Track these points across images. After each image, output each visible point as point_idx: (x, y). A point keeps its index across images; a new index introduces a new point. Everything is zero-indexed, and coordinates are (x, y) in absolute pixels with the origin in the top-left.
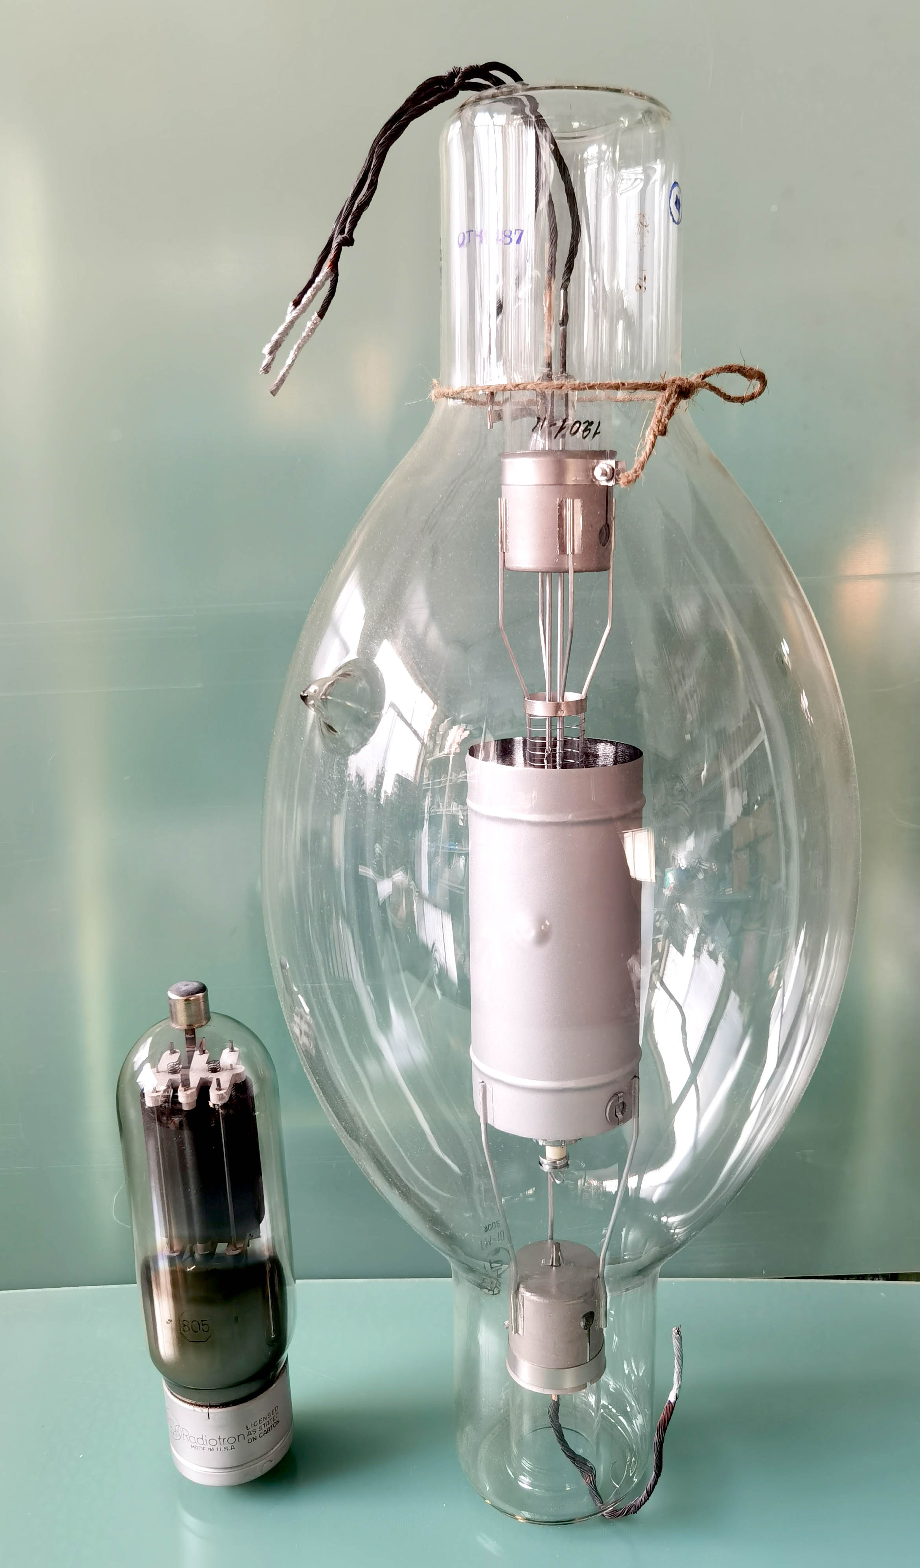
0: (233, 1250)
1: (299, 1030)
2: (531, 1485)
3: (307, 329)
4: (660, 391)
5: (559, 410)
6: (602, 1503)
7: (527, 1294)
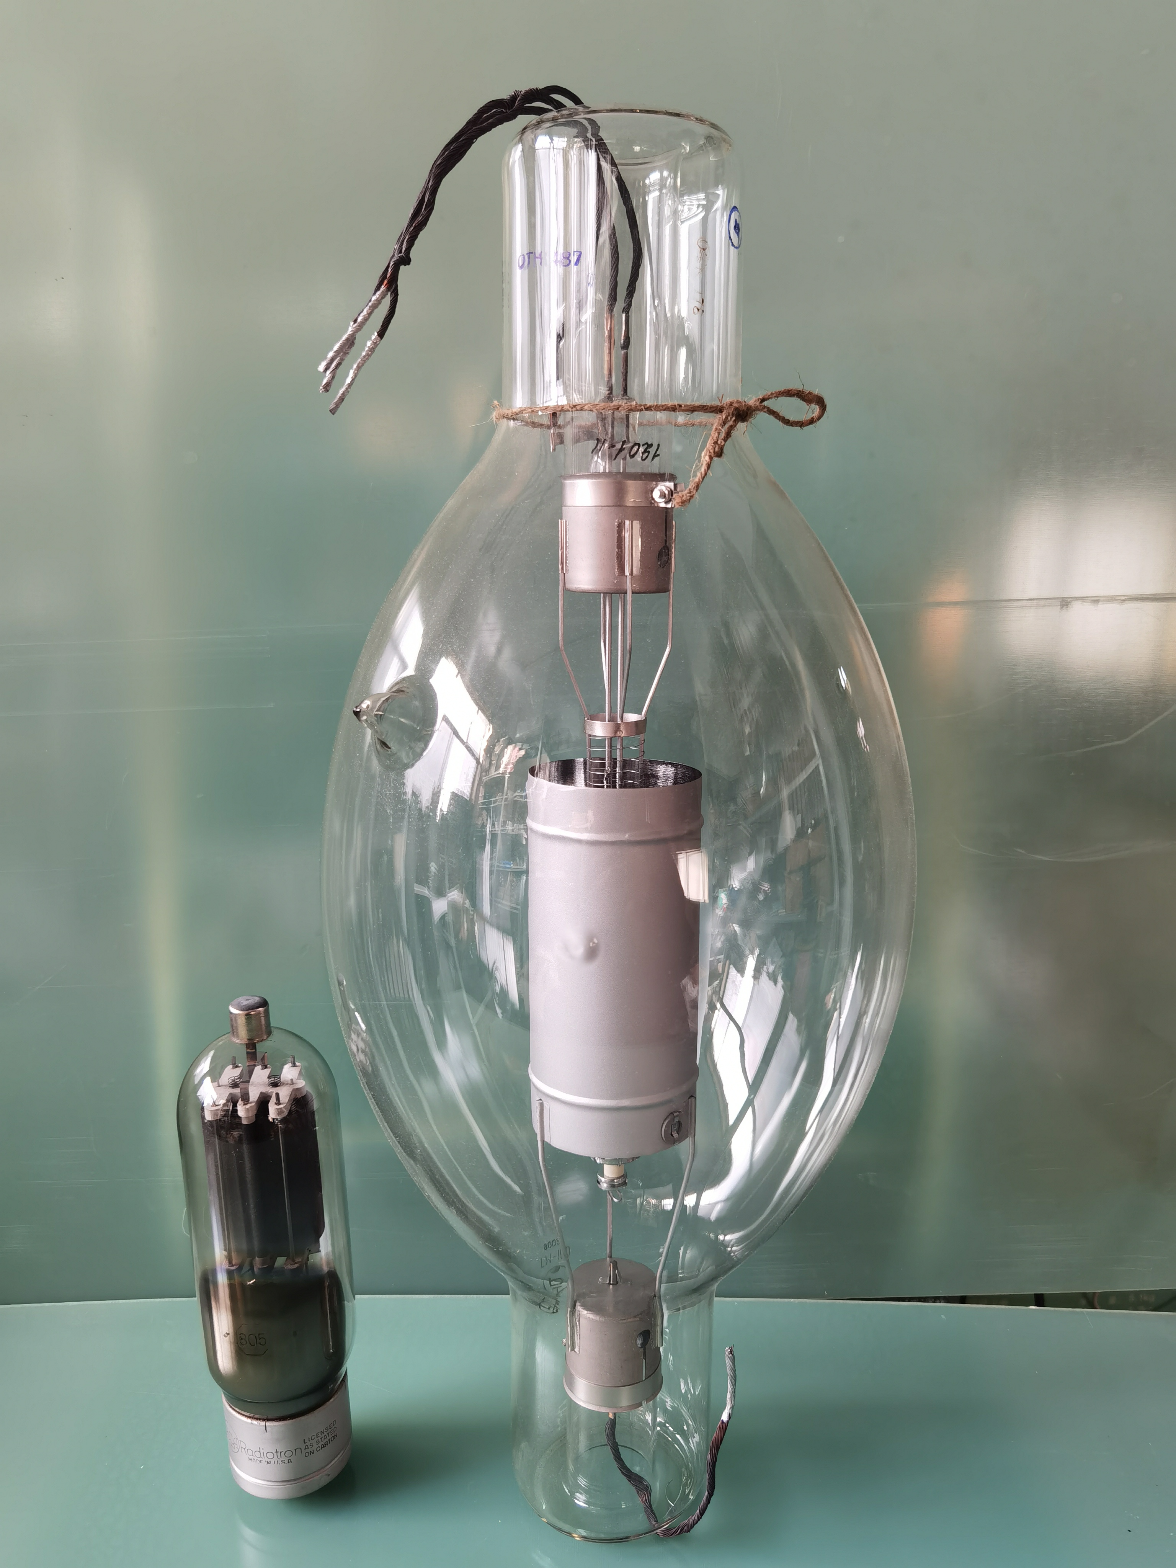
0: (291, 1265)
1: (356, 1047)
2: (586, 1502)
3: (367, 349)
4: (717, 413)
5: (619, 431)
6: (656, 1521)
7: (584, 1312)
